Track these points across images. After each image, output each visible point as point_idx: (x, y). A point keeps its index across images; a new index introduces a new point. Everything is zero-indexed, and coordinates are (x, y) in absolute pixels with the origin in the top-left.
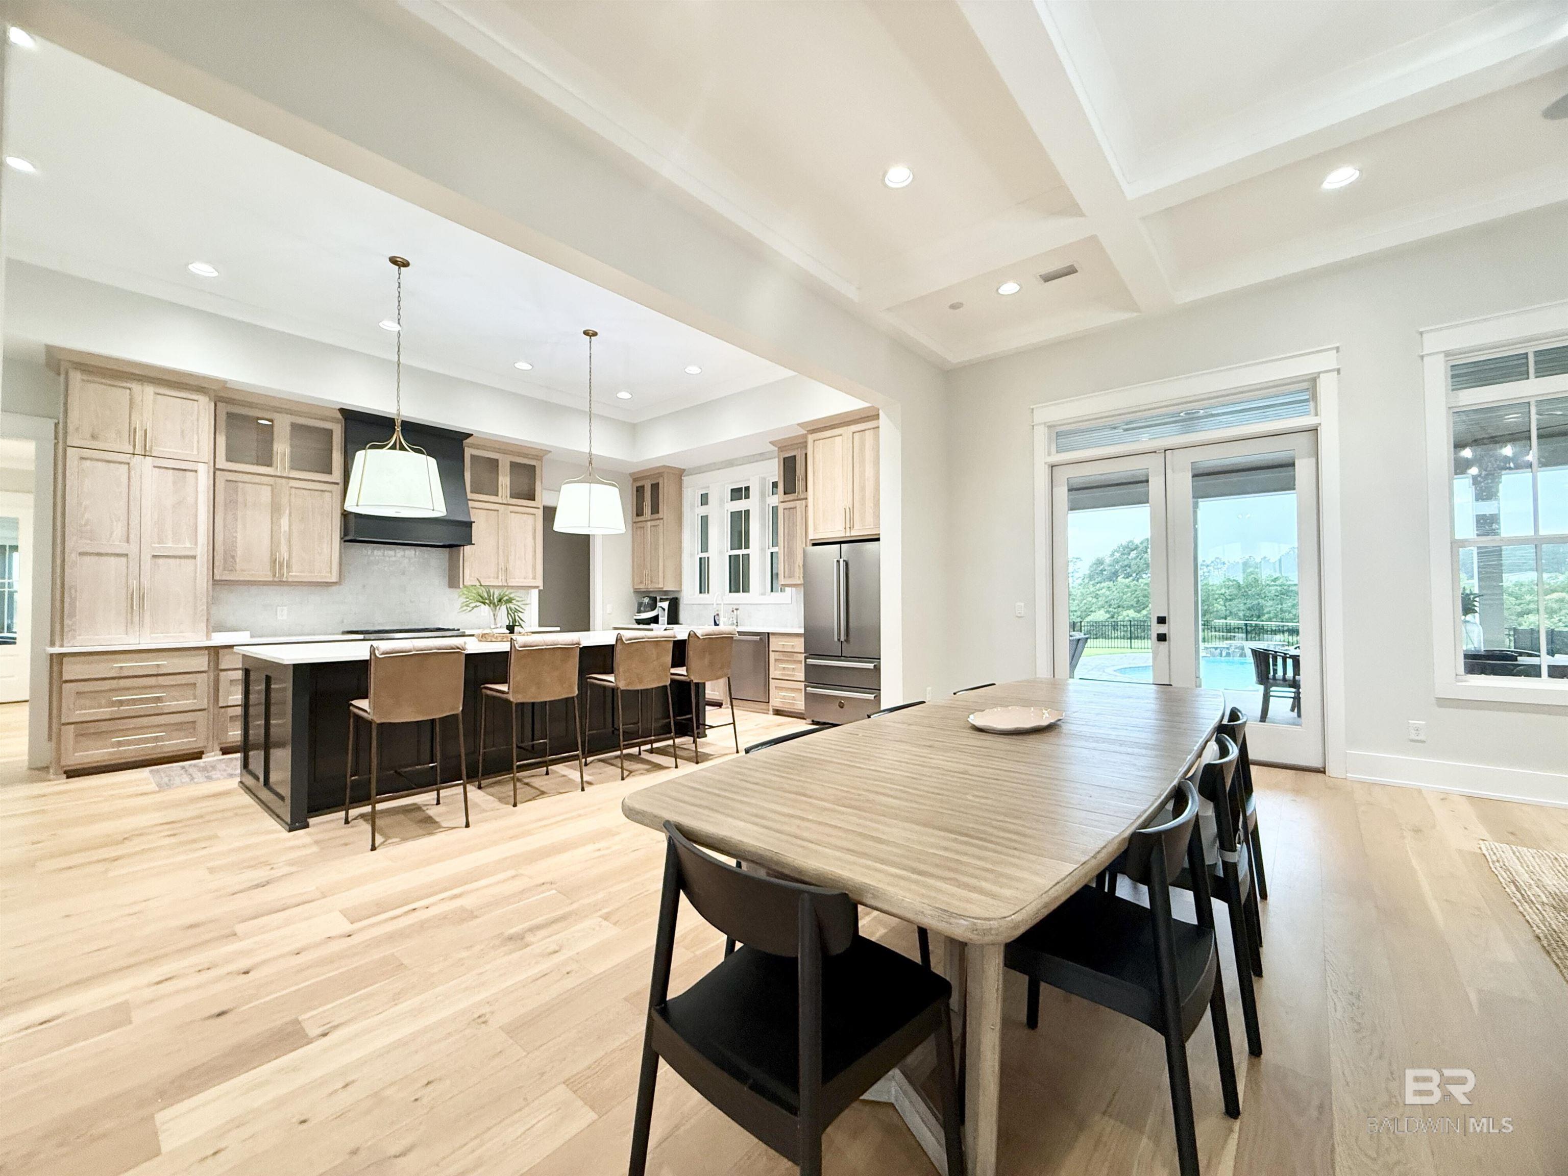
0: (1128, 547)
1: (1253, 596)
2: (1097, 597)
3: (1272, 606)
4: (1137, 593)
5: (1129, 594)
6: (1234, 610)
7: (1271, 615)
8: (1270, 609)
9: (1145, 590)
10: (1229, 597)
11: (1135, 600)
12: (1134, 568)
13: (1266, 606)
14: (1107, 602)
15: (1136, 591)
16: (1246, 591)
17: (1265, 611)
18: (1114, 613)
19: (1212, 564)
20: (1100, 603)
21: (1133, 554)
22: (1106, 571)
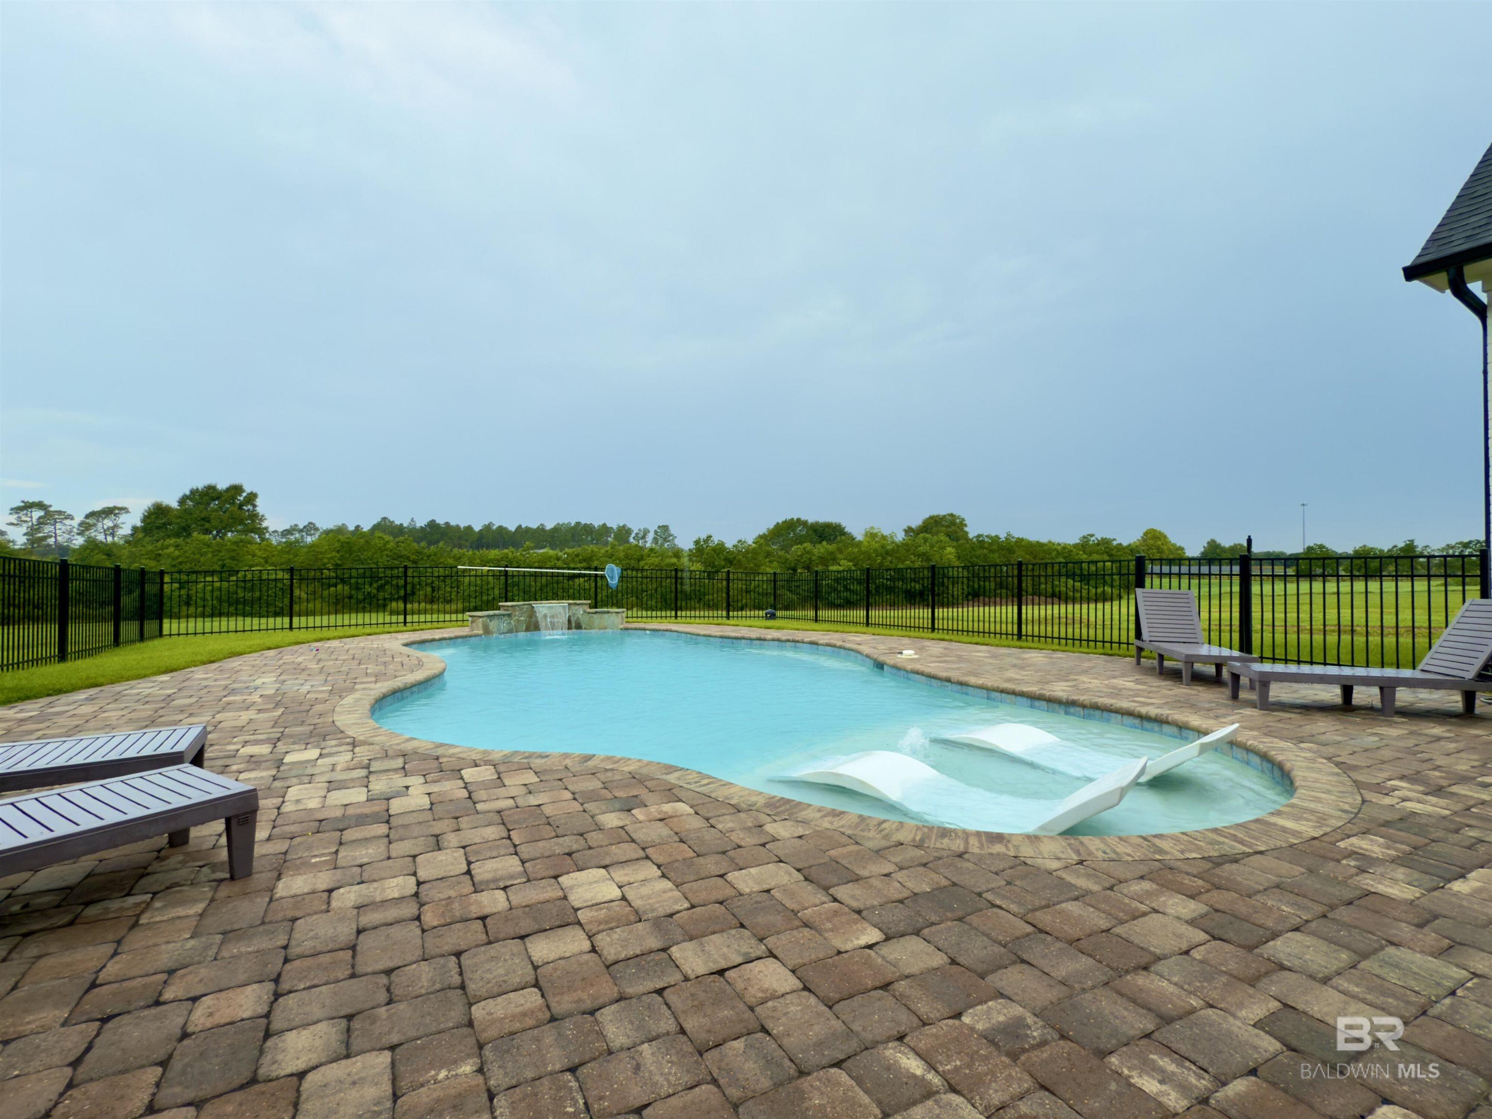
4: (220, 555)
5: (210, 555)
9: (234, 550)
11: (220, 563)
15: (219, 551)
22: (170, 524)
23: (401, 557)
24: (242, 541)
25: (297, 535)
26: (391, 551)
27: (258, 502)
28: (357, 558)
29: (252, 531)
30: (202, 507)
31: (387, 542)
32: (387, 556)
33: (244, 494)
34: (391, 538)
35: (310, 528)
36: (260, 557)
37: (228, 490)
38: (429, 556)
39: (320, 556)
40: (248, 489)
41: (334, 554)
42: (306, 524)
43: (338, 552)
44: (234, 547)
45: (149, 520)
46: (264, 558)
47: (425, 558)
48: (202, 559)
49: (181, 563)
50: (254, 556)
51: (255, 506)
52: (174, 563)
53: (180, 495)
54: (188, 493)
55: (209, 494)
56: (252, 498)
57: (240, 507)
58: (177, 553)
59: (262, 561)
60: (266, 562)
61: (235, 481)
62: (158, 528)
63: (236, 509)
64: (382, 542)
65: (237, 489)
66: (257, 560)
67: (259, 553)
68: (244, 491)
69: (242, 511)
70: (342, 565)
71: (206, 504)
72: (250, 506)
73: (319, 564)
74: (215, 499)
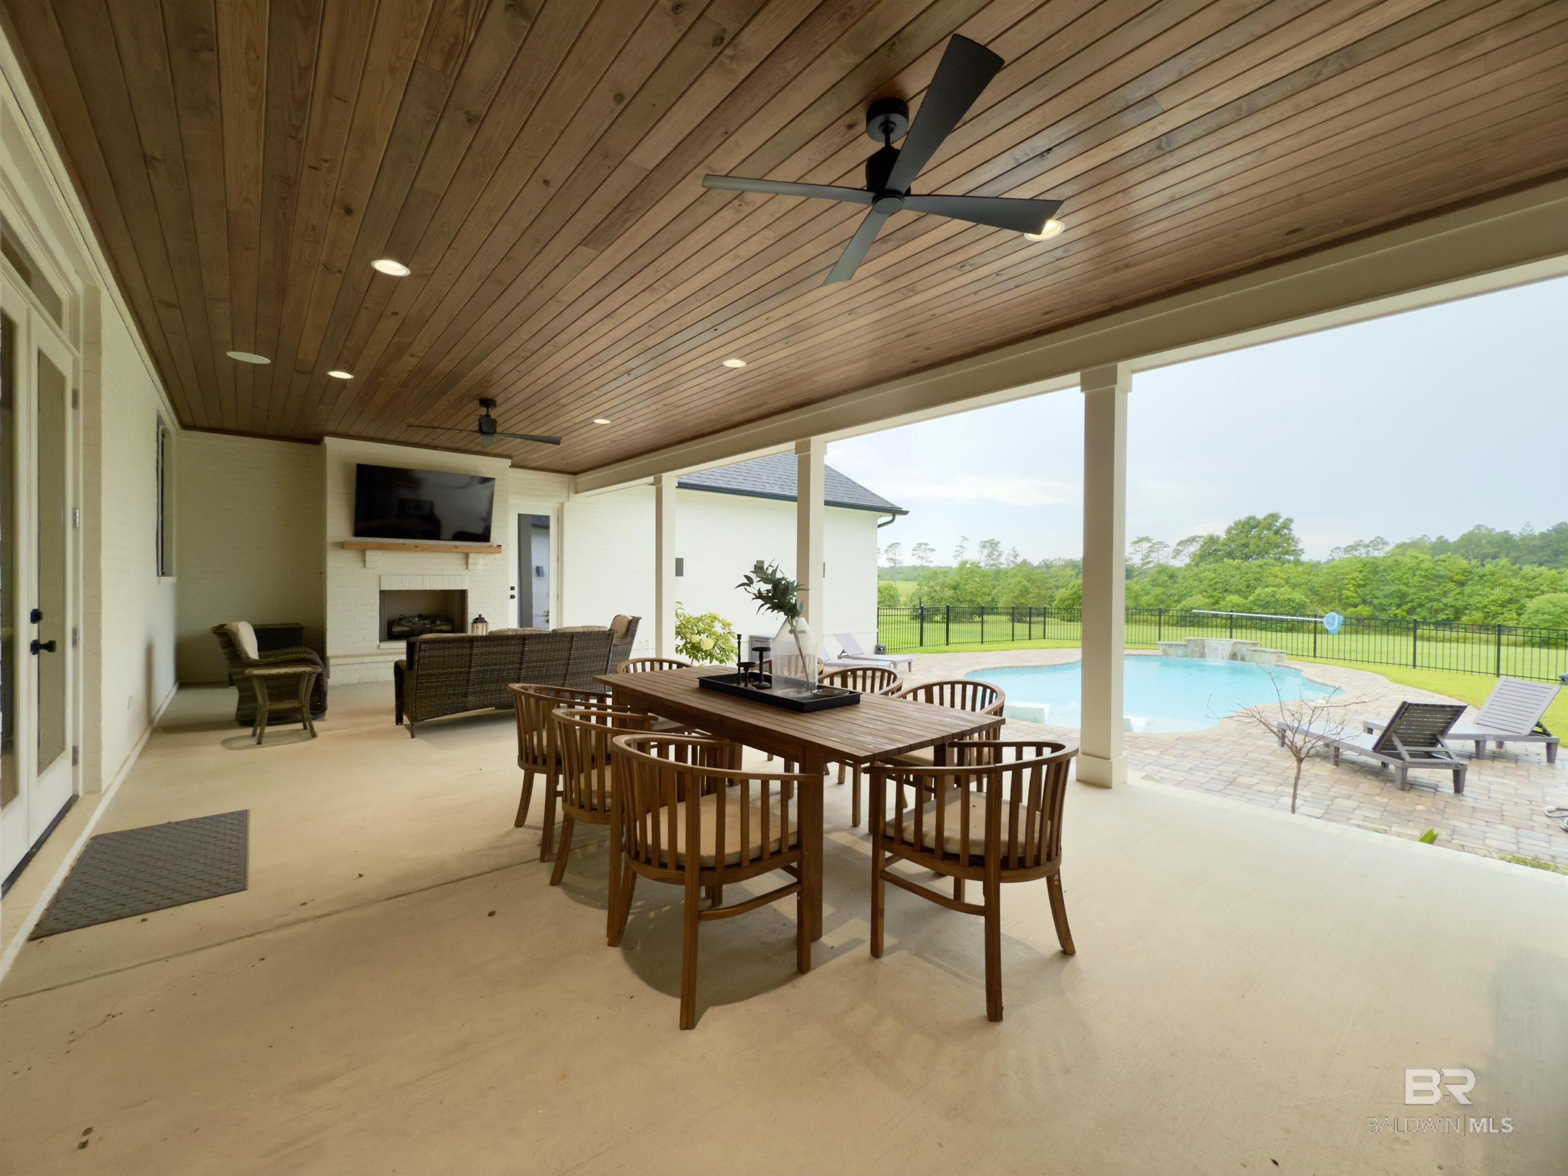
0: (1248, 523)
1: (1393, 581)
2: (1200, 581)
3: (1415, 594)
4: (1247, 576)
5: (1238, 577)
6: (1368, 598)
7: (1415, 604)
8: (1414, 597)
9: (1259, 573)
10: (1362, 583)
11: (1245, 583)
12: (1252, 547)
13: (1408, 595)
14: (1211, 586)
15: (1247, 573)
16: (1383, 576)
18: (1219, 598)
19: (1371, 545)
20: (1202, 587)
21: (1254, 532)
22: (1219, 551)
23: (1442, 577)
24: (1265, 564)
25: (1362, 551)
26: (1426, 570)
27: (1293, 526)
28: (1383, 579)
29: (1287, 553)
30: (1242, 535)
31: (1423, 561)
32: (1421, 576)
33: (1281, 521)
34: (1429, 557)
35: (1378, 542)
36: (1281, 578)
37: (1265, 519)
38: (1482, 577)
39: (1340, 577)
40: (1283, 516)
41: (1356, 574)
42: (1373, 538)
43: (1361, 572)
44: (1259, 570)
45: (1204, 549)
46: (1284, 579)
47: (1476, 578)
48: (1232, 580)
49: (1216, 583)
50: (1277, 577)
51: (1290, 530)
52: (1211, 583)
53: (1226, 527)
54: (1232, 525)
55: (1249, 525)
56: (1287, 524)
57: (1277, 532)
58: (1213, 575)
59: (1283, 582)
60: (1287, 583)
61: (1273, 510)
62: (1210, 554)
63: (1272, 533)
64: (1415, 561)
65: (1274, 517)
66: (1277, 581)
67: (1280, 575)
68: (1280, 517)
69: (1278, 536)
70: (1364, 586)
71: (1248, 532)
72: (1286, 531)
73: (1340, 583)
74: (1255, 527)
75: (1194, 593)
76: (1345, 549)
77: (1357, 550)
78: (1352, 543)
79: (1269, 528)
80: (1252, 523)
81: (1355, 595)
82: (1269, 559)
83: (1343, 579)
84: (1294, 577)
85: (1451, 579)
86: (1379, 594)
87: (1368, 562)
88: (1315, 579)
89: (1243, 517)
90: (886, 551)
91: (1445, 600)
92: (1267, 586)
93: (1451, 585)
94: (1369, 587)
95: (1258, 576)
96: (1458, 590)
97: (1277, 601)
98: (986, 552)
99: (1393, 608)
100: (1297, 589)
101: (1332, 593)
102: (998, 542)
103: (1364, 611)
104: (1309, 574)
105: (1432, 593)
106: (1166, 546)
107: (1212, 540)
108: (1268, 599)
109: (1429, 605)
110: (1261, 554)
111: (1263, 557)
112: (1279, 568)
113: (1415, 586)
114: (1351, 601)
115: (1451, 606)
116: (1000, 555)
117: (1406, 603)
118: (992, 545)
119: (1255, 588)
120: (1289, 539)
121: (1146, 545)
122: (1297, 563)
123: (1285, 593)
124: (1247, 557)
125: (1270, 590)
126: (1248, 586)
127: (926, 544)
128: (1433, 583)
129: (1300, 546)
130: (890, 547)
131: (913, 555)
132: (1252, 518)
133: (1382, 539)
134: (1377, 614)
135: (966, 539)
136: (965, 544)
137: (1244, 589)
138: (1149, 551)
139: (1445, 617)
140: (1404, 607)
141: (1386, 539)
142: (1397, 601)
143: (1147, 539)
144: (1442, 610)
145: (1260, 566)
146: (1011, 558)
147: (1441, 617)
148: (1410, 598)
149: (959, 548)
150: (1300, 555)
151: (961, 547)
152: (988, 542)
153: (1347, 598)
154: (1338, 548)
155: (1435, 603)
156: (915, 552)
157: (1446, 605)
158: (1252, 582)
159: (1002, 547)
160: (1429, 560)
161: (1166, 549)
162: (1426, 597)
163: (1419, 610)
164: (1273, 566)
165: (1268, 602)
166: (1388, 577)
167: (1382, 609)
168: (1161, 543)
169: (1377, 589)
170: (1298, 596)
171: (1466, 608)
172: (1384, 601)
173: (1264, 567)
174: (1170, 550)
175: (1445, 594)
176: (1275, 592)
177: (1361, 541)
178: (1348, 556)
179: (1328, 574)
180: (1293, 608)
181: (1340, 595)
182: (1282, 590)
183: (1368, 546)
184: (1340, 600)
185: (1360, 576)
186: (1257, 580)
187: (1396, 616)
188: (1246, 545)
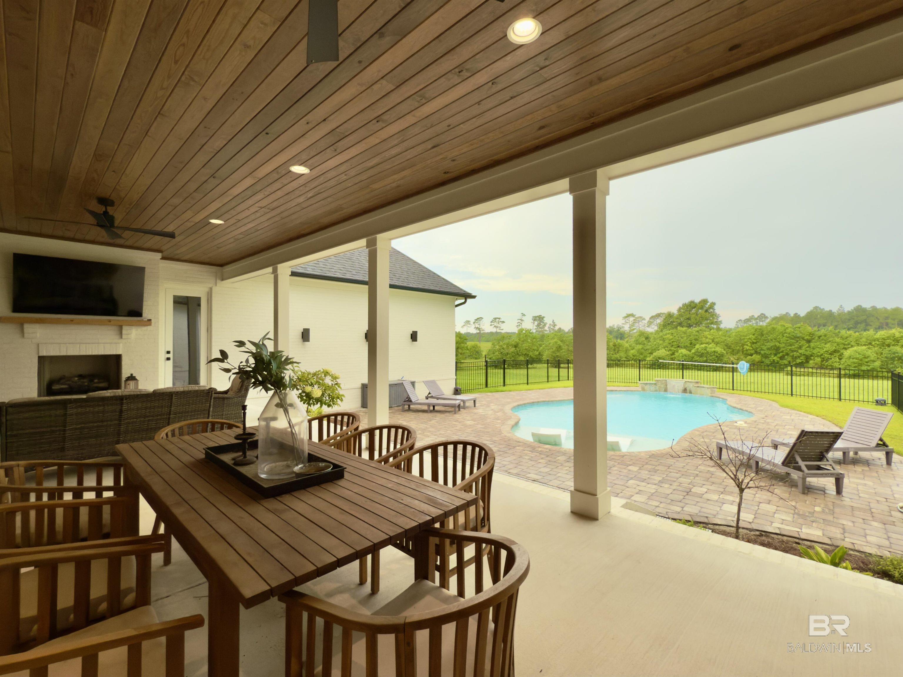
0: (690, 306)
1: (772, 340)
2: (664, 340)
3: (784, 347)
5: (685, 338)
6: (758, 350)
7: (784, 353)
8: (783, 349)
9: (697, 335)
10: (755, 341)
11: (689, 342)
12: (693, 320)
13: (780, 348)
14: (670, 343)
15: (690, 336)
16: (766, 337)
17: (780, 351)
18: (674, 350)
19: (759, 318)
20: (665, 344)
21: (694, 311)
22: (674, 322)
23: (798, 337)
24: (701, 330)
25: (754, 322)
26: (790, 333)
27: (716, 307)
29: (712, 323)
30: (687, 313)
31: (787, 328)
32: (787, 337)
33: (709, 304)
34: (790, 325)
35: (763, 317)
36: (710, 339)
37: (700, 302)
38: (819, 337)
39: (742, 338)
40: (710, 301)
41: (751, 336)
42: (759, 314)
43: (754, 334)
44: (697, 334)
45: (665, 321)
46: (712, 339)
47: (817, 338)
48: (682, 340)
49: (673, 342)
50: (707, 338)
51: (714, 310)
53: (678, 307)
54: (681, 306)
55: (691, 306)
56: (712, 306)
57: (706, 311)
58: (671, 337)
59: (711, 341)
60: (713, 341)
61: (704, 297)
62: (669, 324)
63: (704, 311)
64: (783, 328)
65: (705, 301)
66: (707, 340)
67: (709, 337)
68: (708, 302)
69: (707, 313)
70: (756, 343)
71: (690, 311)
72: (711, 310)
73: (742, 342)
74: (694, 308)
75: (660, 348)
76: (744, 321)
77: (751, 321)
78: (748, 317)
79: (702, 308)
80: (693, 305)
81: (751, 348)
82: (702, 327)
83: (744, 339)
84: (717, 338)
85: (803, 339)
86: (764, 348)
87: (757, 329)
88: (729, 339)
89: (687, 301)
90: (474, 323)
91: (800, 351)
92: (702, 344)
93: (803, 342)
94: (758, 344)
95: (697, 337)
96: (807, 345)
97: (708, 353)
98: (536, 323)
99: (772, 356)
100: (718, 345)
101: (738, 347)
102: (544, 317)
103: (757, 358)
104: (725, 336)
105: (793, 347)
106: (644, 319)
107: (670, 315)
108: (703, 351)
109: (792, 354)
110: (698, 324)
111: (699, 326)
112: (708, 333)
113: (783, 343)
114: (749, 352)
115: (804, 355)
116: (545, 325)
117: (779, 353)
118: (539, 319)
119: (695, 345)
120: (714, 315)
121: (631, 319)
122: (718, 329)
123: (712, 348)
124: (690, 326)
125: (703, 346)
126: (691, 344)
127: (499, 318)
128: (793, 341)
129: (720, 319)
130: (476, 320)
131: (491, 325)
132: (692, 302)
133: (764, 315)
134: (764, 359)
135: (524, 315)
136: (524, 318)
137: (689, 345)
138: (634, 323)
139: (800, 361)
140: (779, 355)
141: (766, 315)
142: (774, 352)
143: (632, 315)
144: (799, 357)
145: (698, 331)
146: (552, 327)
147: (798, 361)
148: (782, 350)
149: (520, 321)
150: (720, 325)
151: (521, 320)
152: (537, 317)
153: (747, 350)
154: (740, 320)
155: (795, 353)
156: (493, 324)
157: (801, 354)
158: (693, 341)
159: (546, 320)
160: (791, 327)
161: (643, 321)
162: (790, 350)
163: (786, 357)
164: (705, 331)
165: (703, 353)
166: (769, 338)
167: (766, 356)
168: (641, 317)
169: (763, 345)
170: (719, 349)
171: (812, 356)
172: (768, 352)
173: (700, 332)
174: (646, 322)
175: (800, 348)
176: (706, 347)
177: (753, 316)
178: (745, 325)
179: (735, 336)
180: (717, 356)
181: (743, 349)
182: (711, 346)
183: (757, 319)
184: (743, 352)
185: (754, 337)
186: (696, 340)
187: (774, 360)
188: (689, 319)
